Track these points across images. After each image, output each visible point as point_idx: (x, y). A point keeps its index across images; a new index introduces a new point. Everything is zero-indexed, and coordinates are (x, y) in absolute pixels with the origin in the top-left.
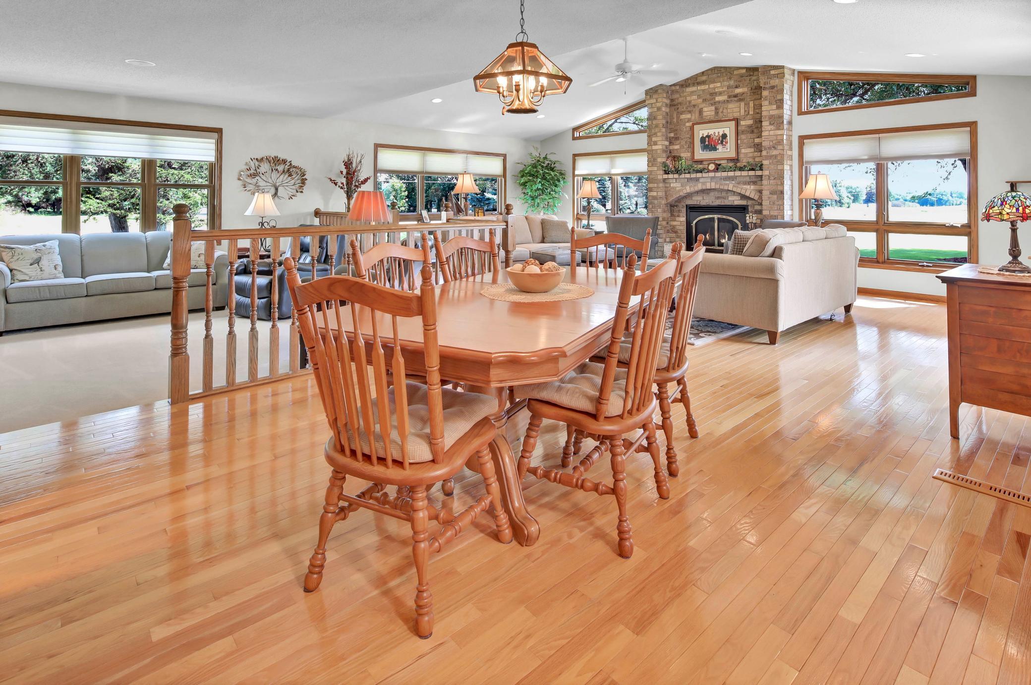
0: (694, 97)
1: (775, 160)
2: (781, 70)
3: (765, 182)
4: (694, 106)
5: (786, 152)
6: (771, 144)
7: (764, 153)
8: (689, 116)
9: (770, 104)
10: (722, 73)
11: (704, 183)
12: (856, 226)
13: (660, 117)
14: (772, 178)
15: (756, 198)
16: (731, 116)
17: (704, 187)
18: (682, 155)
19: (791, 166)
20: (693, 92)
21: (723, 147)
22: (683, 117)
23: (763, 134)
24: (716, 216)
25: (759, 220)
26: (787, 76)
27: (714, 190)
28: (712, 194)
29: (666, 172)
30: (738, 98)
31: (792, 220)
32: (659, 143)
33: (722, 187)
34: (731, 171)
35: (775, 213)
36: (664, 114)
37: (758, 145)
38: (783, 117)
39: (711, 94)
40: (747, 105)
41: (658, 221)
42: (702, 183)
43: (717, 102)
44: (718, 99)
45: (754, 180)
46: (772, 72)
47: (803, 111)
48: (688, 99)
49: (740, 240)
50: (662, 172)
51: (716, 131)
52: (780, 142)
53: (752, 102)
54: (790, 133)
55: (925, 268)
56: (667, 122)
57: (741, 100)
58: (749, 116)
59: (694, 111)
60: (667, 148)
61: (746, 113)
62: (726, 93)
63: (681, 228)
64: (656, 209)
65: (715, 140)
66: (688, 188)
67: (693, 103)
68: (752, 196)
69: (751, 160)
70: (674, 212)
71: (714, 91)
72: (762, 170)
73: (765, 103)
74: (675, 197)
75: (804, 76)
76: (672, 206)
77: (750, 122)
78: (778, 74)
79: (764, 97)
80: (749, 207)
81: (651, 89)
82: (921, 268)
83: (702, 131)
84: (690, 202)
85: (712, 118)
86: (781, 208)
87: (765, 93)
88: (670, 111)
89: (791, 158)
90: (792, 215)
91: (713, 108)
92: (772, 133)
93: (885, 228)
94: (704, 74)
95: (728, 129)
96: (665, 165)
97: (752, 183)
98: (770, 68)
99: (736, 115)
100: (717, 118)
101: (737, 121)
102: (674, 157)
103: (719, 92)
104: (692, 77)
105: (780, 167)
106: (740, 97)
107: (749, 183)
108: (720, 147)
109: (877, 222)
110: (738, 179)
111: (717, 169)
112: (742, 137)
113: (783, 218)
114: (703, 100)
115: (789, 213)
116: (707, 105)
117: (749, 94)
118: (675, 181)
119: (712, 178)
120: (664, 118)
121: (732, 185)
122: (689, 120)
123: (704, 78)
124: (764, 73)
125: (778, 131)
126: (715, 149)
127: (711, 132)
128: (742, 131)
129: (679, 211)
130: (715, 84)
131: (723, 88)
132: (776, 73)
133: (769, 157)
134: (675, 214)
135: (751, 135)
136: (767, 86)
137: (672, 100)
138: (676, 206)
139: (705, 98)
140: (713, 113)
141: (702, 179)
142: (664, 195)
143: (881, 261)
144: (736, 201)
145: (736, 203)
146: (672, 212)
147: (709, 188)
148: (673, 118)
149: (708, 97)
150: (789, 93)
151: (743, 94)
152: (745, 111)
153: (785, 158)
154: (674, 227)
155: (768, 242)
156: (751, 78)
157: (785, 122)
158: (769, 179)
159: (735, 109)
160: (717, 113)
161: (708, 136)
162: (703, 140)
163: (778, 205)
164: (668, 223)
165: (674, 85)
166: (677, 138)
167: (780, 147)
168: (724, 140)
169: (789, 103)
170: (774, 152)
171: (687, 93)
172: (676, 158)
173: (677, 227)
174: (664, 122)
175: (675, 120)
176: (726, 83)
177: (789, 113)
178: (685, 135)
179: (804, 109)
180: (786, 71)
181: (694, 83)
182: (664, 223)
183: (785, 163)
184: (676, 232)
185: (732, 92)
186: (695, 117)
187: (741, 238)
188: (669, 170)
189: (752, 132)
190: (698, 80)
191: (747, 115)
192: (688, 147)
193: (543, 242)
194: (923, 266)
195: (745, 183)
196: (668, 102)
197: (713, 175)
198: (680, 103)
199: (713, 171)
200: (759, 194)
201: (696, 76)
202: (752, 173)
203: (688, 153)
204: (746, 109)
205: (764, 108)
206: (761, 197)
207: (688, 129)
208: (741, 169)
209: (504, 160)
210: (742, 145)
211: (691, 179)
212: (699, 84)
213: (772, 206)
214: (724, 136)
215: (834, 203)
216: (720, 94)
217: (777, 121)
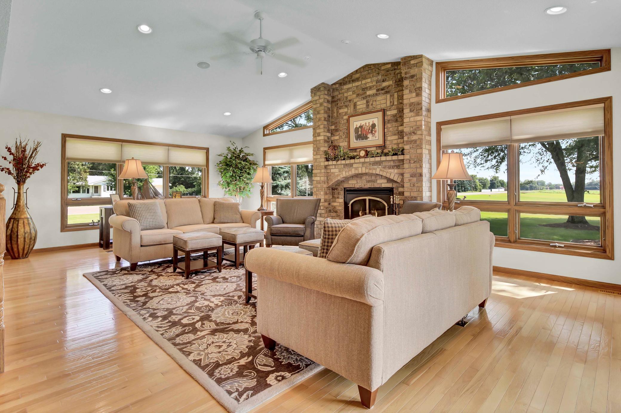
0: (350, 93)
1: (415, 145)
2: (420, 59)
3: (406, 166)
4: (350, 101)
5: (425, 137)
6: (411, 129)
7: (406, 138)
8: (346, 110)
9: (411, 92)
10: (372, 69)
11: (356, 169)
12: (488, 206)
13: (322, 112)
14: (412, 162)
15: (399, 180)
16: (379, 107)
17: (357, 172)
18: (341, 144)
19: (430, 151)
20: (348, 89)
21: (373, 136)
22: (341, 111)
23: (405, 121)
24: (367, 198)
25: (403, 201)
26: (425, 65)
27: (366, 174)
28: (364, 178)
29: (327, 160)
30: (385, 91)
31: (431, 201)
32: (321, 134)
33: (371, 172)
34: (378, 156)
35: (414, 194)
36: (326, 109)
37: (401, 132)
38: (421, 103)
39: (363, 89)
40: (392, 96)
41: (320, 202)
42: (355, 168)
43: (368, 96)
44: (369, 93)
45: (397, 164)
46: (412, 62)
47: (441, 99)
48: (346, 95)
49: (331, 233)
50: (323, 160)
51: (367, 121)
52: (419, 128)
53: (396, 93)
54: (429, 120)
55: (556, 249)
56: (329, 116)
57: (387, 92)
58: (393, 106)
59: (350, 105)
60: (328, 139)
61: (392, 104)
62: (375, 87)
63: (340, 208)
64: (319, 192)
65: (366, 130)
66: (344, 173)
67: (349, 98)
68: (395, 179)
69: (395, 147)
70: (334, 194)
71: (365, 87)
72: (404, 155)
73: (406, 92)
74: (334, 181)
75: (442, 66)
76: (333, 189)
77: (395, 112)
78: (417, 63)
79: (405, 86)
80: (394, 189)
81: (315, 87)
82: (553, 248)
83: (356, 123)
84: (346, 185)
85: (364, 110)
86: (420, 190)
87: (406, 83)
88: (332, 106)
89: (429, 143)
90: (431, 196)
91: (365, 101)
92: (412, 119)
93: (517, 208)
94: (358, 72)
95: (376, 119)
96: (326, 153)
97: (395, 167)
98: (410, 59)
99: (383, 106)
100: (369, 110)
101: (384, 111)
102: (334, 146)
103: (370, 86)
104: (348, 76)
105: (419, 151)
106: (386, 90)
107: (393, 167)
108: (370, 136)
109: (509, 203)
110: (384, 164)
111: (367, 155)
112: (389, 125)
113: (422, 199)
114: (357, 94)
115: (428, 194)
116: (360, 100)
117: (393, 87)
118: (334, 167)
119: (363, 163)
120: (325, 112)
121: (379, 169)
122: (346, 114)
123: (358, 75)
124: (405, 64)
125: (417, 117)
126: (366, 138)
127: (363, 123)
128: (388, 121)
129: (338, 193)
130: (366, 80)
131: (372, 83)
132: (415, 62)
133: (410, 142)
134: (336, 196)
135: (395, 123)
136: (407, 76)
137: (333, 97)
138: (336, 189)
139: (358, 93)
140: (365, 106)
141: (355, 164)
142: (326, 179)
143: (512, 240)
144: (383, 184)
145: (384, 186)
146: (333, 194)
147: (361, 172)
148: (334, 113)
149: (361, 92)
150: (428, 83)
151: (389, 86)
152: (391, 102)
153: (424, 142)
154: (335, 207)
155: (358, 240)
156: (396, 72)
157: (424, 109)
158: (410, 162)
159: (383, 101)
160: (368, 106)
161: (361, 127)
162: (357, 130)
163: (418, 187)
164: (329, 204)
165: (334, 84)
166: (337, 130)
167: (419, 132)
168: (373, 130)
169: (427, 91)
170: (414, 137)
171: (345, 90)
172: (335, 147)
173: (337, 208)
174: (326, 116)
175: (335, 115)
176: (375, 79)
177: (427, 101)
178: (342, 127)
179: (442, 97)
180: (424, 60)
181: (350, 81)
182: (326, 204)
183: (424, 146)
184: (336, 212)
185: (380, 86)
186: (350, 110)
187: (332, 231)
188: (330, 157)
189: (396, 121)
190: (353, 78)
191: (392, 106)
192: (346, 138)
193: (213, 223)
194: (555, 246)
195: (390, 167)
196: (330, 99)
197: (364, 161)
198: (339, 99)
199: (364, 157)
200: (401, 177)
201: (351, 75)
202: (395, 158)
203: (346, 143)
204: (391, 100)
205: (405, 97)
206: (402, 180)
207: (345, 121)
208: (386, 155)
209: (206, 152)
210: (388, 133)
211: (346, 165)
212: (354, 81)
213: (412, 188)
214: (374, 126)
215: (472, 189)
216: (370, 88)
217: (417, 108)
